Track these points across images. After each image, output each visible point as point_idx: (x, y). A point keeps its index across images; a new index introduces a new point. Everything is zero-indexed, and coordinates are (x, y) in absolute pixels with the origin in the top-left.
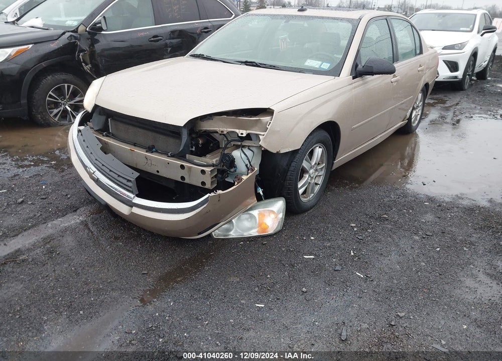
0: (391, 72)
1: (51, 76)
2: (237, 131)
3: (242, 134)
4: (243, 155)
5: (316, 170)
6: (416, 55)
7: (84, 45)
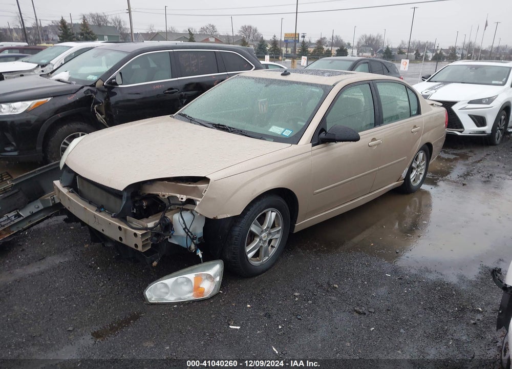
0: (357, 139)
1: (66, 126)
2: (178, 196)
3: (182, 199)
4: (181, 219)
5: (270, 234)
6: (411, 115)
7: (100, 98)
